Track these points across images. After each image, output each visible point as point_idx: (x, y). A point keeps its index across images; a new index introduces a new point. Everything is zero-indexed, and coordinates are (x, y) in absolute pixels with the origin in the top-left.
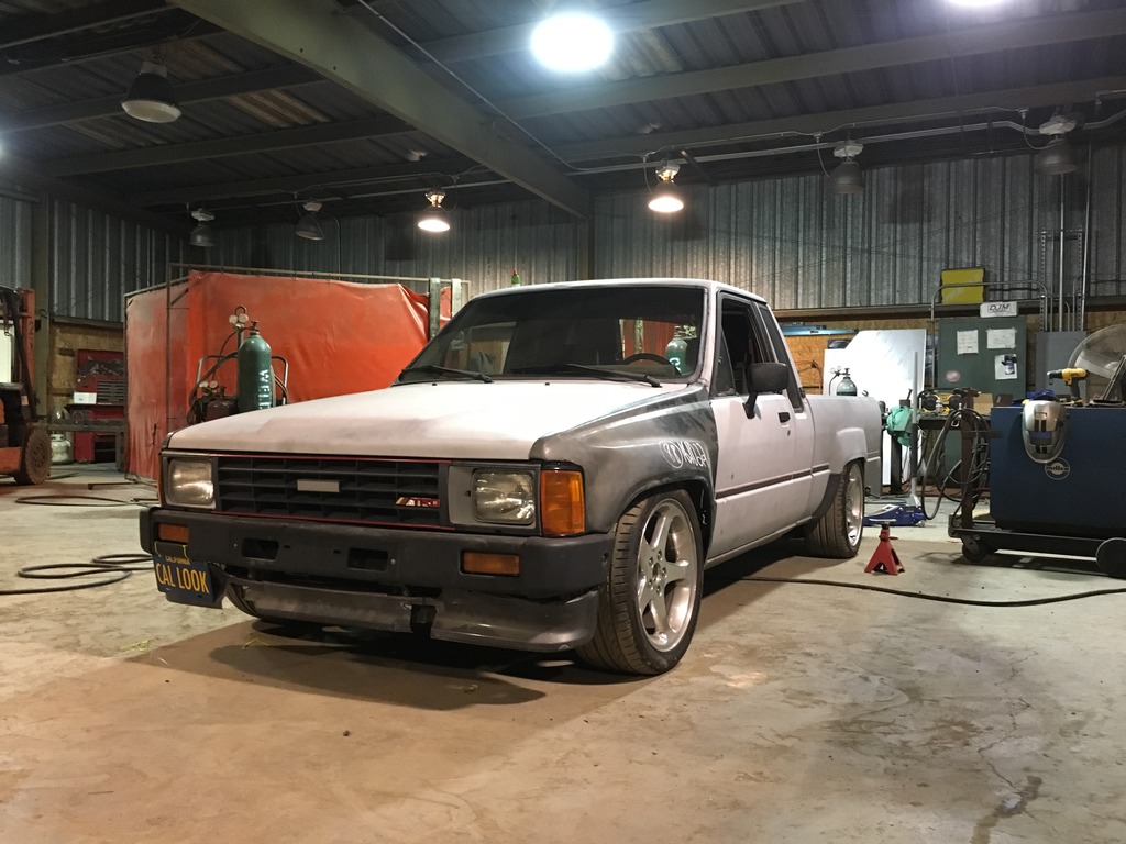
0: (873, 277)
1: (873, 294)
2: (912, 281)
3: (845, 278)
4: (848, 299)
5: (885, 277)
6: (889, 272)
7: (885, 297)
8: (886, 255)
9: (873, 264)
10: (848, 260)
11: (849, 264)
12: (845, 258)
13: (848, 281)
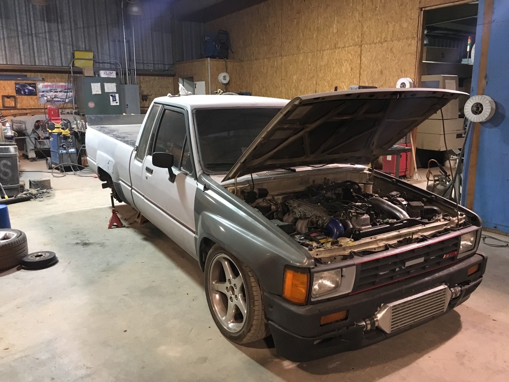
0: (35, 49)
1: (36, 59)
2: (57, 54)
3: (20, 49)
4: (23, 60)
5: (42, 49)
6: (44, 47)
7: (43, 61)
8: (41, 39)
9: (35, 43)
10: (20, 38)
11: (21, 41)
12: (18, 37)
13: (22, 50)
